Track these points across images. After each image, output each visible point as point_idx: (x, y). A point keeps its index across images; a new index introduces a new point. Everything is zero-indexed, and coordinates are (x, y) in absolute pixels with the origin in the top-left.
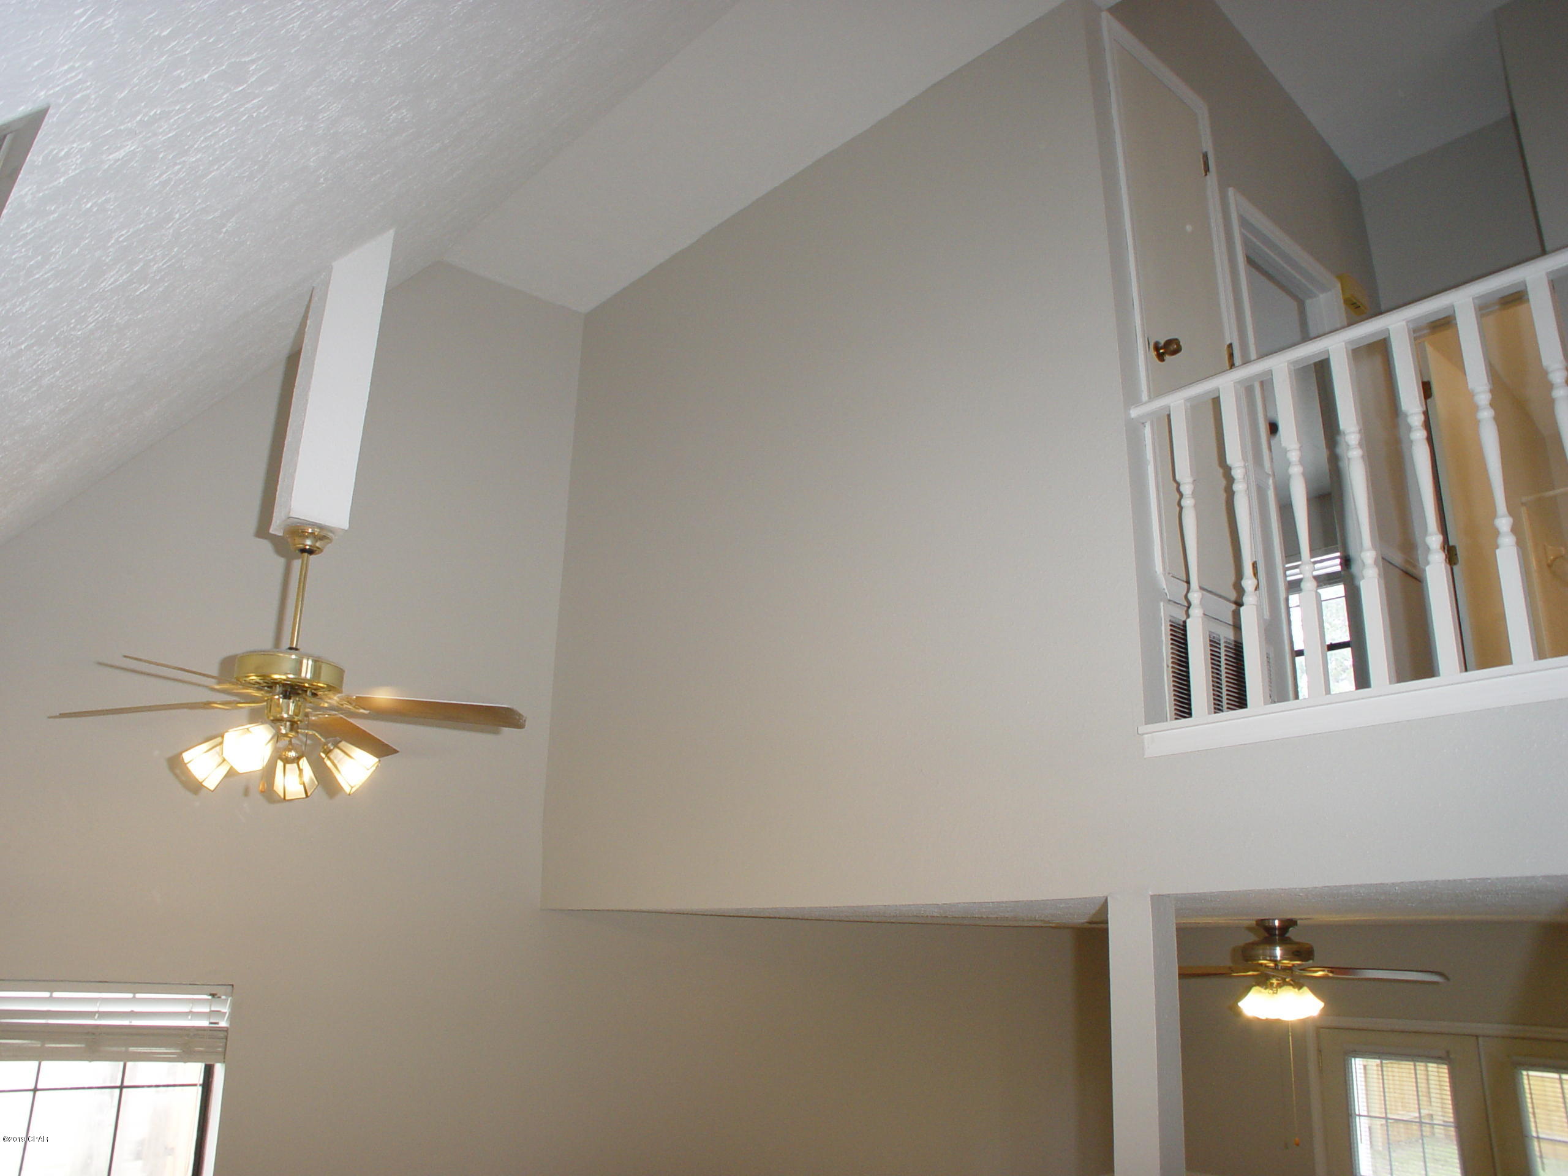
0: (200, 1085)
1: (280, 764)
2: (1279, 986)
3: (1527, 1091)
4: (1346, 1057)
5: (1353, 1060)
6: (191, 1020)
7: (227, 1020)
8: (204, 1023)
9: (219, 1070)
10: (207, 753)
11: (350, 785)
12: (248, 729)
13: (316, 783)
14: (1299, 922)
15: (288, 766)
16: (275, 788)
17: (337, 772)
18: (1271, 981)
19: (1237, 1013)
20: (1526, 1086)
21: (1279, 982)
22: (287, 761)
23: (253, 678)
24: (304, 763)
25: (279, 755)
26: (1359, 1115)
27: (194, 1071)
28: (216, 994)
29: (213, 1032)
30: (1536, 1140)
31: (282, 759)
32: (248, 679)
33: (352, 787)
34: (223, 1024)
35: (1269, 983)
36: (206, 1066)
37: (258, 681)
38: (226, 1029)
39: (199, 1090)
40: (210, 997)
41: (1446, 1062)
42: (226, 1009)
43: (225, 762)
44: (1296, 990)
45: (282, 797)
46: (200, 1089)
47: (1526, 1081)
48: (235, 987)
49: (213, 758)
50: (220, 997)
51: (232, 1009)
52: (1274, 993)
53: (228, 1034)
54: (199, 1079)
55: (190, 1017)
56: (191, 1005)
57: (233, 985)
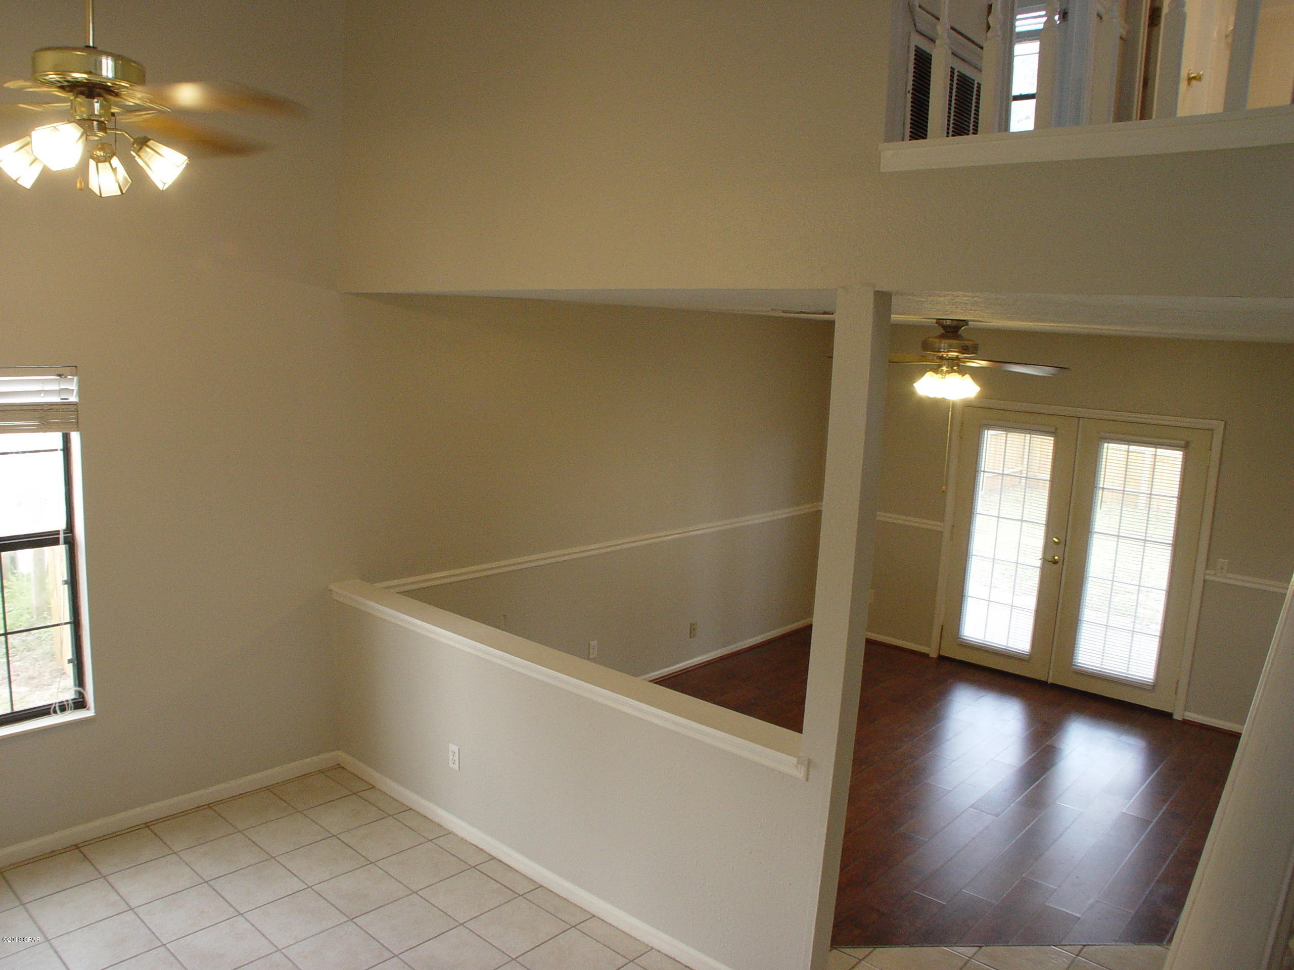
0: (61, 450)
1: (92, 163)
2: (948, 372)
3: (1104, 457)
4: (982, 430)
5: (986, 431)
6: (43, 397)
7: (76, 396)
8: (56, 399)
9: (75, 437)
10: (17, 152)
11: (163, 183)
12: (55, 127)
13: (130, 180)
14: (970, 323)
15: (100, 164)
16: (90, 187)
17: (148, 168)
18: (942, 368)
19: (913, 393)
20: (1105, 454)
21: (948, 369)
22: (98, 160)
23: (53, 77)
24: (115, 161)
25: (89, 155)
26: (984, 471)
27: (54, 439)
28: (63, 375)
29: (65, 406)
30: (1101, 489)
31: (93, 158)
32: (47, 78)
33: (164, 184)
34: (74, 398)
35: (940, 370)
36: (63, 434)
37: (58, 79)
38: (75, 403)
39: (60, 455)
40: (58, 378)
41: (1053, 435)
42: (74, 386)
43: (37, 161)
44: (960, 376)
45: (99, 194)
46: (61, 453)
47: (1105, 450)
48: (78, 367)
49: (24, 157)
50: (66, 377)
51: (79, 386)
52: (942, 378)
53: (78, 407)
54: (60, 445)
55: (42, 395)
56: (42, 385)
57: (76, 366)
